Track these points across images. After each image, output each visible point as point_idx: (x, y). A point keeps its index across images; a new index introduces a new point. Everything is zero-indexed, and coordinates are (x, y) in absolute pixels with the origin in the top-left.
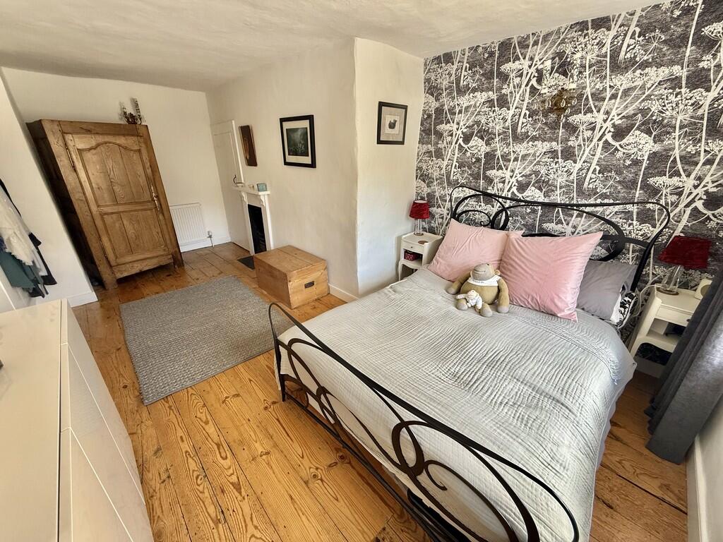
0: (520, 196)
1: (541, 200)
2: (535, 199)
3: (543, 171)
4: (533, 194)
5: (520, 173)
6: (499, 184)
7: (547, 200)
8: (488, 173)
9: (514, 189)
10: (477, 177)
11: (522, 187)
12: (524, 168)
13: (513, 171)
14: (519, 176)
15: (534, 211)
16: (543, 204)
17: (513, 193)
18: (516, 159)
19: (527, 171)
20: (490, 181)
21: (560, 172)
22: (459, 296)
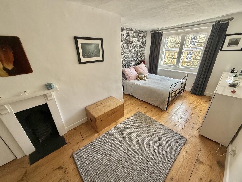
3: (128, 55)
9: (125, 59)
21: (130, 54)
22: (143, 79)
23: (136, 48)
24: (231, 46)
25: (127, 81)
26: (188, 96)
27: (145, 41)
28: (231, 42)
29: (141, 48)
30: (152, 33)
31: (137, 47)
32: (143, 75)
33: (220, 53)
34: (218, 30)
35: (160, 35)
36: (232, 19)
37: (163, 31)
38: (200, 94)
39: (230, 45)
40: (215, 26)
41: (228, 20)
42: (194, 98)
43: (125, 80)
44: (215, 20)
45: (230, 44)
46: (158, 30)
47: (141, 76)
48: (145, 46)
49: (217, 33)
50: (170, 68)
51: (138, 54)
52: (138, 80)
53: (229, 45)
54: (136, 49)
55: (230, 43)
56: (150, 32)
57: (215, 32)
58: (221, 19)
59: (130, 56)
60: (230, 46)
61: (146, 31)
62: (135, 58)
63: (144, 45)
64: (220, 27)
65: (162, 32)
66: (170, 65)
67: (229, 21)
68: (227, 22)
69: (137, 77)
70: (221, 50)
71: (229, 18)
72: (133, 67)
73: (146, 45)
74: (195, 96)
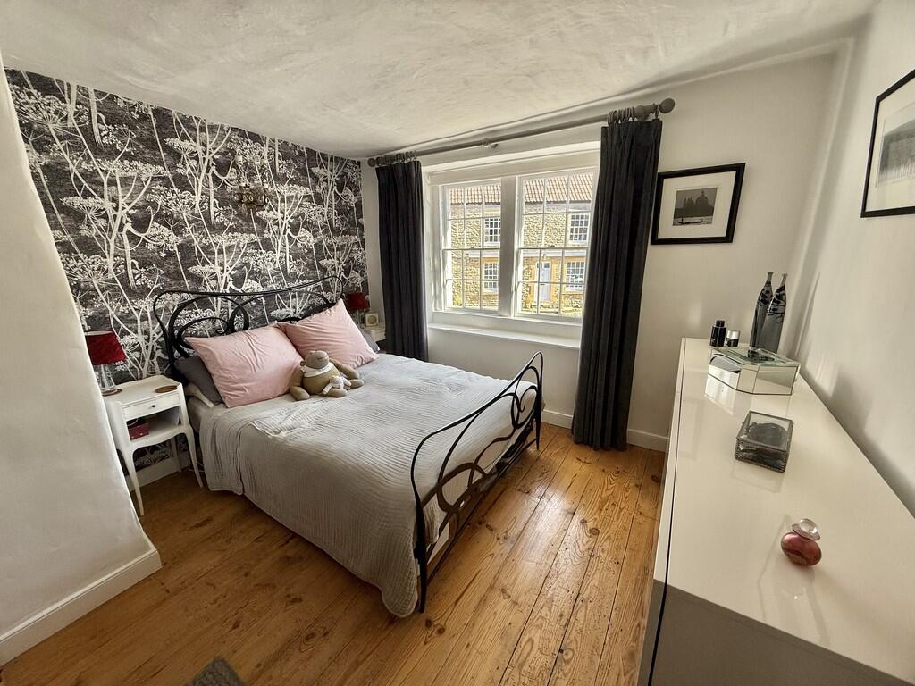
0: (240, 290)
1: (261, 290)
2: (256, 291)
3: (252, 262)
4: (250, 285)
5: (231, 267)
6: (211, 282)
7: (265, 290)
8: (191, 270)
9: (230, 284)
10: (177, 277)
11: (239, 281)
12: (233, 261)
13: (222, 265)
14: (230, 269)
15: (259, 303)
16: (264, 294)
17: (231, 288)
18: (220, 252)
19: (237, 263)
20: (198, 279)
21: (269, 262)
22: (327, 390)
23: (303, 232)
24: (688, 223)
25: (220, 412)
26: (558, 460)
27: (359, 205)
28: (684, 205)
29: (336, 232)
30: (377, 169)
31: (309, 226)
32: (330, 366)
33: (654, 254)
34: (626, 153)
35: (410, 176)
36: (668, 106)
37: (418, 159)
38: (608, 442)
39: (685, 220)
40: (612, 135)
41: (655, 109)
42: (585, 468)
43: (211, 405)
44: (606, 112)
45: (682, 214)
46: (399, 156)
47: (318, 373)
48: (361, 227)
49: (625, 164)
50: (480, 325)
51: (324, 262)
52: (297, 398)
53: (680, 220)
54: (306, 238)
55: (681, 209)
56: (371, 162)
57: (615, 161)
58: (630, 106)
59: (270, 269)
60: (682, 224)
61: (353, 162)
62: (302, 278)
63: (352, 223)
64: (632, 141)
65: (417, 165)
66: (478, 307)
67: (661, 116)
68: (652, 117)
69: (292, 381)
70: (656, 242)
71: (658, 102)
72: (279, 328)
73: (363, 220)
74: (588, 453)
